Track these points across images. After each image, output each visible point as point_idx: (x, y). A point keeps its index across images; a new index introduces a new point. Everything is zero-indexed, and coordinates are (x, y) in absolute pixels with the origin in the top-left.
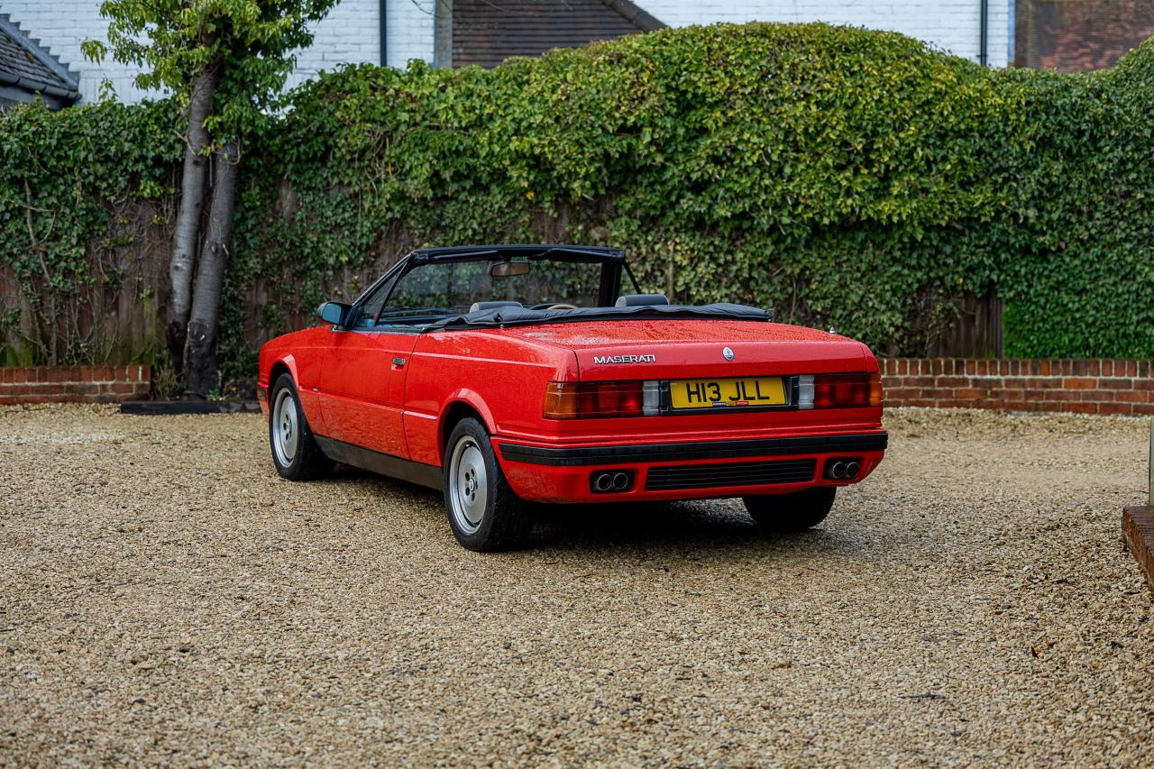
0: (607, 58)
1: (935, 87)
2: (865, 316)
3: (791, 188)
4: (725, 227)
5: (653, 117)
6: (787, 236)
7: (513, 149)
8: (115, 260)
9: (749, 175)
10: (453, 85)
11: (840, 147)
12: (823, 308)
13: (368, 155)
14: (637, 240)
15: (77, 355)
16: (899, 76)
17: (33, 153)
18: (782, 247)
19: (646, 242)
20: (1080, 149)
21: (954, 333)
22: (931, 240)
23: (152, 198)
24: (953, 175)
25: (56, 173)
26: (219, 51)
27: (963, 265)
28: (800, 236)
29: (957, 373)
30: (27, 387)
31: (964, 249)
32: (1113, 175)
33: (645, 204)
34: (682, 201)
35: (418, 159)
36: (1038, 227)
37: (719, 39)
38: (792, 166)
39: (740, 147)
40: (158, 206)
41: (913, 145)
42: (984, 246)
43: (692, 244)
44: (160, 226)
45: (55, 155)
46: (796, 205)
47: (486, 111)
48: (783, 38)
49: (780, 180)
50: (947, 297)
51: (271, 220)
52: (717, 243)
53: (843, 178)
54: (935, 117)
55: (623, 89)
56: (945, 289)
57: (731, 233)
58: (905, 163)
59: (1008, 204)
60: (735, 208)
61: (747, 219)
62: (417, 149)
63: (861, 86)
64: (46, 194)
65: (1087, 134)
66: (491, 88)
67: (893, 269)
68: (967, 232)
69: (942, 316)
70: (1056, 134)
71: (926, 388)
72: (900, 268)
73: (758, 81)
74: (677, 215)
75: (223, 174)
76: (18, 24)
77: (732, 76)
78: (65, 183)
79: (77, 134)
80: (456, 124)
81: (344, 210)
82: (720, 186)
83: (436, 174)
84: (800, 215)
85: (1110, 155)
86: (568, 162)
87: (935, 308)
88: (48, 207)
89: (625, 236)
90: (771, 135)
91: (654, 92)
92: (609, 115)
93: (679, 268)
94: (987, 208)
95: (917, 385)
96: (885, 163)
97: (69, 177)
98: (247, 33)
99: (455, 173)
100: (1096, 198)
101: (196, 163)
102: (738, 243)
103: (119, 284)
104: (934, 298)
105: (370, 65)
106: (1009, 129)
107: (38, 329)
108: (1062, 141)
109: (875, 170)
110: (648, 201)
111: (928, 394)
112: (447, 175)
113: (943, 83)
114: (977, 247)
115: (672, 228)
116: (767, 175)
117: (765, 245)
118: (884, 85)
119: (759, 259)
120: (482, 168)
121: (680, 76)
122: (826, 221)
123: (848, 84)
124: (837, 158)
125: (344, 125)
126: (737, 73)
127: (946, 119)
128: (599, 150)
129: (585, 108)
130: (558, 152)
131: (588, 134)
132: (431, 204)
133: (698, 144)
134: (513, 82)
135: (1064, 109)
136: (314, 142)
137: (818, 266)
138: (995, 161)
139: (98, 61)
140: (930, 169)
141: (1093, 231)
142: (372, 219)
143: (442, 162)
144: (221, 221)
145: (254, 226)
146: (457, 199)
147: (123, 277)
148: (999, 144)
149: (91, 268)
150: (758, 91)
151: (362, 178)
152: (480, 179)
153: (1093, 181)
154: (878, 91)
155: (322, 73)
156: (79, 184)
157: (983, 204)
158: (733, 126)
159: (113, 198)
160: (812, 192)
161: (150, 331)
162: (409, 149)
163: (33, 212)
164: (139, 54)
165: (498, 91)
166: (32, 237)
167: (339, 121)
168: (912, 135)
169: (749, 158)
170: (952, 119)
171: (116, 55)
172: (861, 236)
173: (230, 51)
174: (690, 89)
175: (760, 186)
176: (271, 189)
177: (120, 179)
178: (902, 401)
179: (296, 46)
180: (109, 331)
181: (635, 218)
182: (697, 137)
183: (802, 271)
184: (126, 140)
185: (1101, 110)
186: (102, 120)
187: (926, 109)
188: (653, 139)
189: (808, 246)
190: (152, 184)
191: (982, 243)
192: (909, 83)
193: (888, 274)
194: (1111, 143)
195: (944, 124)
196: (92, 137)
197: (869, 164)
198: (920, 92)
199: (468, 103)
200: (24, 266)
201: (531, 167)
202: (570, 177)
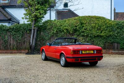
0: (74, 19)
8: (25, 39)
10: (58, 22)
17: (17, 28)
19: (78, 38)
20: (121, 28)
22: (106, 38)
26: (35, 18)
35: (55, 29)
36: (117, 36)
37: (85, 17)
41: (104, 28)
43: (82, 38)
44: (29, 36)
48: (91, 17)
49: (91, 31)
50: (108, 43)
51: (40, 35)
55: (75, 22)
64: (18, 33)
66: (62, 22)
72: (103, 40)
75: (36, 31)
76: (13, 15)
78: (20, 31)
79: (21, 26)
82: (85, 32)
83: (57, 31)
84: (93, 35)
90: (90, 27)
91: (79, 23)
92: (74, 25)
93: (81, 40)
94: (112, 34)
95: (105, 52)
98: (38, 17)
100: (123, 33)
101: (33, 30)
103: (25, 42)
106: (114, 26)
107: (17, 46)
109: (101, 30)
119: (89, 39)
122: (96, 35)
123: (98, 22)
124: (97, 29)
125: (48, 26)
126: (87, 21)
130: (69, 28)
132: (56, 34)
133: (83, 28)
134: (65, 22)
135: (120, 24)
136: (45, 27)
138: (113, 30)
140: (106, 30)
142: (50, 35)
144: (35, 35)
146: (59, 33)
149: (22, 40)
152: (61, 31)
154: (101, 22)
155: (45, 21)
158: (87, 26)
161: (28, 46)
166: (16, 37)
172: (99, 37)
174: (82, 22)
176: (40, 32)
177: (25, 31)
179: (43, 18)
180: (24, 46)
181: (77, 35)
183: (93, 41)
184: (26, 27)
185: (123, 24)
186: (24, 25)
189: (94, 38)
190: (28, 32)
191: (111, 38)
195: (108, 26)
198: (105, 23)
199: (60, 24)
200: (16, 40)
202: (70, 31)
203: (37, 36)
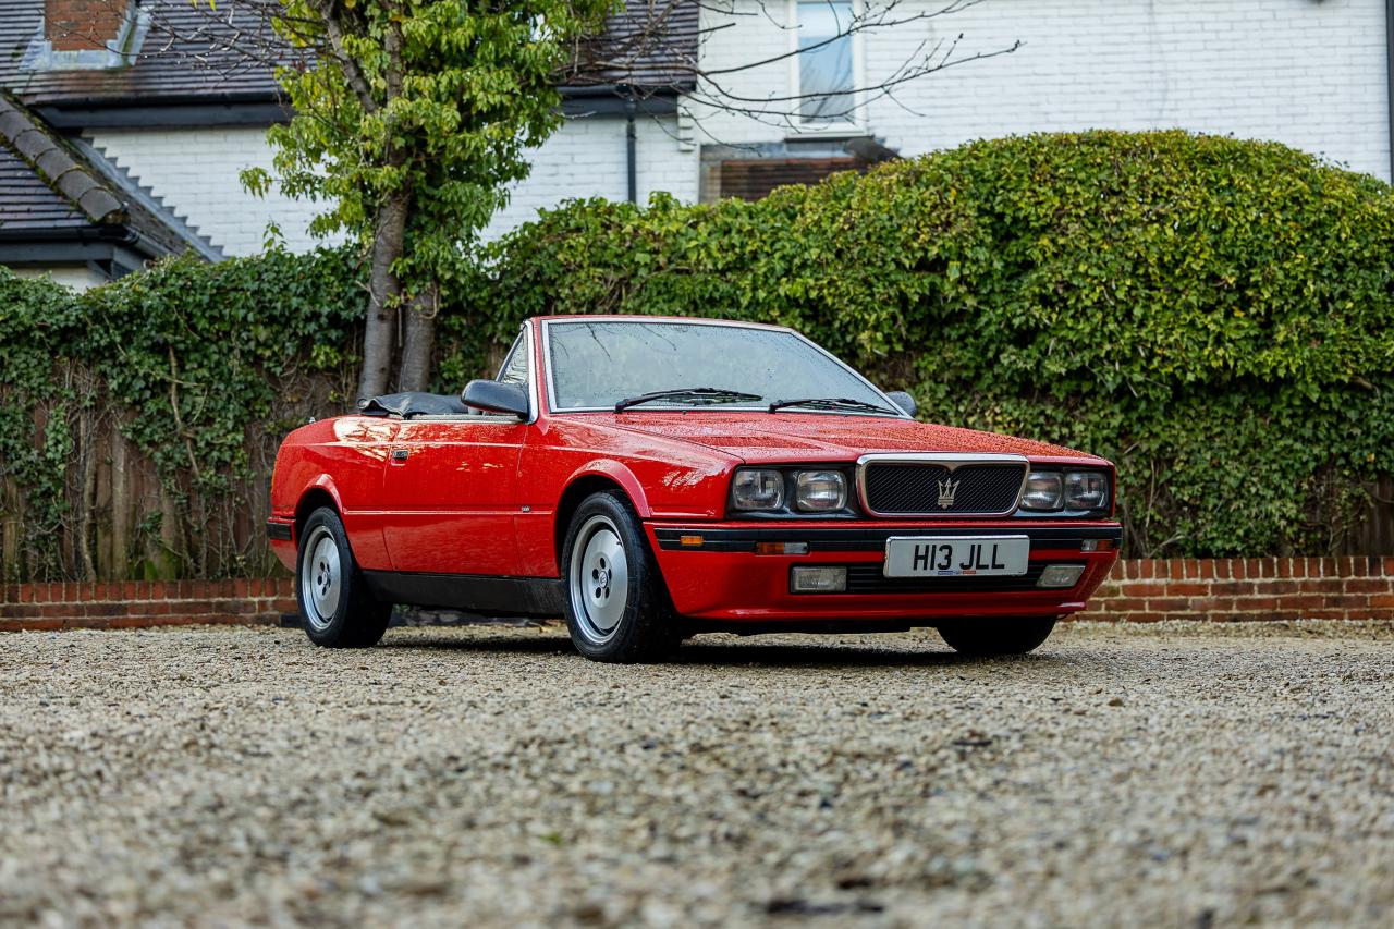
0: (901, 177)
1: (1329, 205)
2: (1247, 506)
3: (1143, 334)
4: (1059, 389)
5: (961, 248)
6: (1140, 399)
7: (782, 294)
9: (1088, 319)
10: (706, 221)
11: (1206, 281)
12: (1191, 497)
13: (600, 309)
14: (945, 412)
15: (233, 571)
16: (1281, 190)
17: (179, 312)
18: (1134, 416)
19: (958, 413)
21: (1366, 528)
22: (1330, 402)
23: (328, 369)
24: (1356, 318)
25: (208, 339)
26: (409, 173)
28: (1158, 399)
29: (1371, 574)
30: (166, 604)
31: (1375, 414)
33: (954, 363)
34: (1001, 356)
37: (1046, 149)
38: (1144, 307)
39: (1075, 282)
40: (336, 379)
41: (1301, 277)
43: (1016, 414)
44: (338, 404)
45: (207, 315)
46: (1149, 359)
47: (749, 249)
48: (1127, 146)
49: (1128, 326)
50: (1356, 481)
52: (1048, 412)
53: (1212, 322)
54: (1329, 242)
55: (922, 212)
56: (1352, 470)
57: (1067, 399)
58: (1291, 301)
60: (1070, 363)
61: (1088, 380)
62: (660, 299)
63: (1232, 205)
64: (196, 366)
66: (755, 221)
67: (1281, 443)
68: (1378, 392)
69: (1349, 505)
71: (1331, 594)
72: (1290, 442)
73: (1096, 199)
74: (996, 377)
76: (184, 219)
77: (1062, 193)
78: (220, 352)
79: (235, 289)
80: (710, 266)
82: (1051, 336)
84: (1156, 371)
86: (853, 307)
87: (1339, 496)
88: (198, 380)
89: (929, 407)
90: (1115, 267)
91: (963, 215)
92: (906, 246)
95: (1320, 590)
96: (1266, 302)
97: (224, 344)
98: (444, 147)
101: (381, 318)
102: (1077, 413)
104: (1338, 481)
105: (602, 199)
107: (184, 538)
109: (1253, 311)
110: (958, 359)
111: (1335, 602)
113: (1338, 200)
114: (1392, 411)
115: (990, 396)
116: (1111, 318)
117: (1112, 414)
118: (1262, 203)
119: (1105, 432)
121: (995, 196)
122: (1190, 377)
123: (1214, 201)
124: (1204, 294)
125: (569, 271)
126: (1069, 190)
127: (1344, 244)
128: (893, 292)
129: (873, 238)
130: (841, 296)
131: (876, 271)
133: (1021, 282)
134: (783, 214)
136: (531, 294)
137: (1182, 441)
139: (261, 194)
140: (1325, 309)
149: (251, 460)
150: (1097, 209)
154: (1253, 209)
155: (541, 211)
156: (236, 352)
158: (1065, 257)
159: (278, 370)
160: (1171, 339)
162: (649, 300)
163: (179, 387)
164: (312, 185)
165: (764, 225)
166: (178, 419)
167: (562, 265)
168: (1298, 265)
169: (1087, 296)
170: (1354, 245)
171: (283, 188)
172: (1237, 400)
173: (423, 174)
174: (1009, 212)
175: (1103, 334)
176: (477, 356)
177: (288, 344)
178: (1300, 611)
179: (508, 179)
181: (942, 382)
182: (1019, 274)
183: (1162, 448)
184: (295, 295)
186: (266, 271)
187: (1318, 232)
188: (962, 276)
189: (1168, 414)
190: (328, 349)
192: (1295, 200)
193: (1276, 449)
195: (1342, 251)
196: (255, 293)
197: (1245, 303)
198: (1308, 211)
200: (168, 458)
201: (806, 318)
202: (856, 327)
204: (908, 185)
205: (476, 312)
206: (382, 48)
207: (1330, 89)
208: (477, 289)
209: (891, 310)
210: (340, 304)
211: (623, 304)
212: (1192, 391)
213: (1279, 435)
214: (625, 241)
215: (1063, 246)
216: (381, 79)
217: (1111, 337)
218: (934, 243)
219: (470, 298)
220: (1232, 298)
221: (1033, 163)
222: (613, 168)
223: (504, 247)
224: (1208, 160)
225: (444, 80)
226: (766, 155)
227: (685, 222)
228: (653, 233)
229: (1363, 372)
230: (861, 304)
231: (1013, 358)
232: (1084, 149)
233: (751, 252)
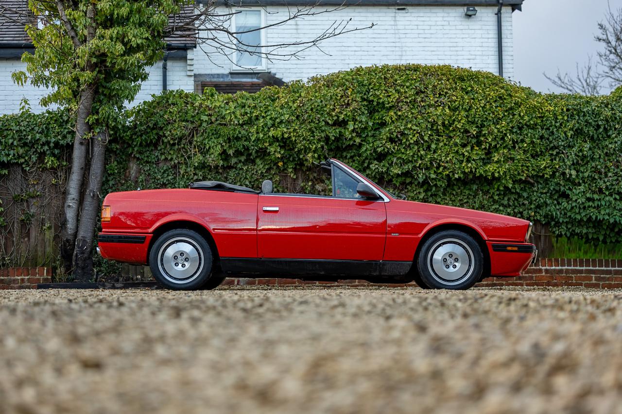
0: (325, 83)
1: (515, 100)
3: (436, 157)
4: (396, 181)
5: (354, 115)
6: (433, 186)
7: (271, 136)
8: (28, 206)
9: (410, 149)
10: (233, 101)
11: (463, 133)
13: (183, 141)
15: (4, 265)
16: (494, 93)
18: (429, 194)
20: (598, 137)
22: (516, 189)
23: (52, 168)
24: (528, 151)
26: (97, 75)
27: (534, 204)
28: (441, 186)
31: (535, 194)
32: (618, 151)
34: (371, 166)
35: (214, 142)
36: (577, 181)
37: (391, 72)
38: (436, 144)
39: (406, 132)
40: (55, 173)
41: (504, 132)
42: (546, 193)
44: (56, 185)
46: (438, 168)
47: (254, 114)
48: (427, 72)
49: (429, 152)
51: (123, 182)
53: (466, 151)
54: (516, 116)
55: (336, 99)
58: (500, 143)
59: (559, 167)
60: (403, 169)
61: (409, 177)
62: (213, 137)
65: (602, 127)
66: (256, 102)
67: (494, 207)
68: (536, 184)
70: (585, 127)
72: (498, 206)
73: (414, 95)
75: (98, 150)
77: (398, 92)
79: (7, 130)
80: (236, 122)
81: (168, 175)
82: (394, 156)
83: (224, 152)
84: (440, 173)
85: (616, 139)
86: (305, 142)
90: (424, 126)
91: (355, 101)
92: (328, 114)
94: (547, 169)
96: (489, 143)
98: (115, 63)
99: (236, 151)
100: (609, 164)
101: (81, 143)
103: (30, 220)
105: (182, 91)
106: (558, 124)
108: (588, 131)
109: (483, 147)
112: (231, 152)
113: (519, 98)
114: (542, 193)
116: (421, 149)
117: (419, 193)
118: (486, 99)
120: (252, 148)
121: (369, 92)
122: (456, 176)
123: (466, 97)
124: (462, 139)
125: (169, 123)
126: (402, 90)
127: (522, 118)
128: (323, 135)
129: (314, 110)
130: (299, 136)
131: (316, 125)
132: (220, 171)
133: (381, 131)
134: (269, 99)
135: (588, 113)
136: (151, 134)
138: (551, 142)
139: (22, 84)
140: (514, 147)
141: (608, 184)
142: (185, 180)
143: (228, 145)
144: (96, 178)
145: (113, 185)
146: (236, 168)
147: (33, 216)
148: (552, 133)
150: (415, 100)
151: (179, 155)
152: (251, 154)
153: (606, 154)
154: (483, 101)
155: (153, 96)
157: (545, 167)
158: (401, 120)
159: (28, 169)
160: (448, 159)
161: (49, 250)
162: (208, 137)
164: (46, 80)
165: (261, 104)
167: (166, 121)
168: (503, 127)
169: (411, 138)
170: (526, 118)
171: (32, 82)
172: (475, 187)
173: (103, 76)
174: (375, 100)
175: (418, 156)
176: (124, 163)
177: (33, 156)
178: (504, 283)
179: (138, 80)
180: (23, 249)
182: (379, 128)
184: (37, 132)
185: (609, 114)
186: (22, 121)
187: (511, 112)
188: (354, 128)
189: (444, 193)
190: (53, 159)
191: (544, 191)
192: (500, 98)
194: (616, 132)
195: (521, 121)
196: (16, 131)
197: (479, 144)
198: (507, 103)
199: (243, 111)
201: (281, 147)
202: (305, 152)
203: (103, 184)
204: (328, 86)
205: (124, 142)
206: (86, 15)
207: (473, 57)
208: (124, 132)
209: (322, 143)
210: (59, 137)
211: (195, 139)
212: (455, 183)
213: (492, 204)
214: (195, 110)
215: (399, 116)
216: (85, 30)
217: (421, 158)
218: (342, 113)
219: (121, 136)
220: (474, 141)
221: (385, 78)
222: (156, 83)
223: (134, 112)
224: (462, 79)
225: (116, 32)
226: (222, 80)
227: (223, 102)
228: (208, 107)
229: (531, 175)
230: (308, 140)
231: (377, 166)
232: (408, 72)
233: (256, 116)
